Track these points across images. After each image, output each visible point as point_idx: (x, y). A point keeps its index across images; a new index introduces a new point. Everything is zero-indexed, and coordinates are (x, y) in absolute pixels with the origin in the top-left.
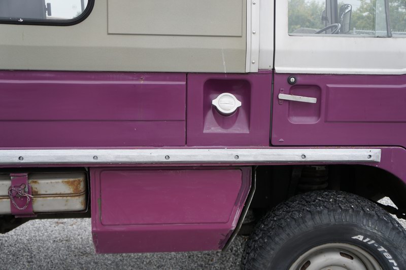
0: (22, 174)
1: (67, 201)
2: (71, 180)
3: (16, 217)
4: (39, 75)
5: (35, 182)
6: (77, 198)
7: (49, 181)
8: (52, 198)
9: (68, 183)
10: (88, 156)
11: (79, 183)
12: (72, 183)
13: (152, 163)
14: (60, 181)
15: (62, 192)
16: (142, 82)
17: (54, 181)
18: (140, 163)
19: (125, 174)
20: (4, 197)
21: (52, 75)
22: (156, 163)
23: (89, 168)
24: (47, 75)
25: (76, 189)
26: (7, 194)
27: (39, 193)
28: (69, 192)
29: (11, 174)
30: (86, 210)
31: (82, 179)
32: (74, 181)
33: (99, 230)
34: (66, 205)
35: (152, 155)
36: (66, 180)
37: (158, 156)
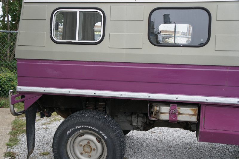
0: (175, 105)
1: (191, 117)
2: (193, 109)
3: (169, 122)
4: (184, 66)
5: (179, 108)
6: (195, 116)
7: (184, 108)
8: (185, 115)
9: (192, 110)
10: (204, 99)
11: (196, 110)
12: (194, 110)
13: (230, 104)
14: (189, 109)
15: (189, 113)
16: (228, 70)
17: (186, 108)
18: (225, 104)
19: (216, 108)
20: (167, 113)
21: (191, 66)
22: (232, 104)
23: (201, 104)
24: (189, 66)
25: (195, 112)
26: (168, 112)
27: (180, 113)
28: (192, 113)
29: (171, 105)
30: (197, 122)
31: (197, 108)
32: (195, 109)
33: (202, 130)
34: (190, 119)
35: (231, 100)
36: (191, 108)
37: (234, 101)
